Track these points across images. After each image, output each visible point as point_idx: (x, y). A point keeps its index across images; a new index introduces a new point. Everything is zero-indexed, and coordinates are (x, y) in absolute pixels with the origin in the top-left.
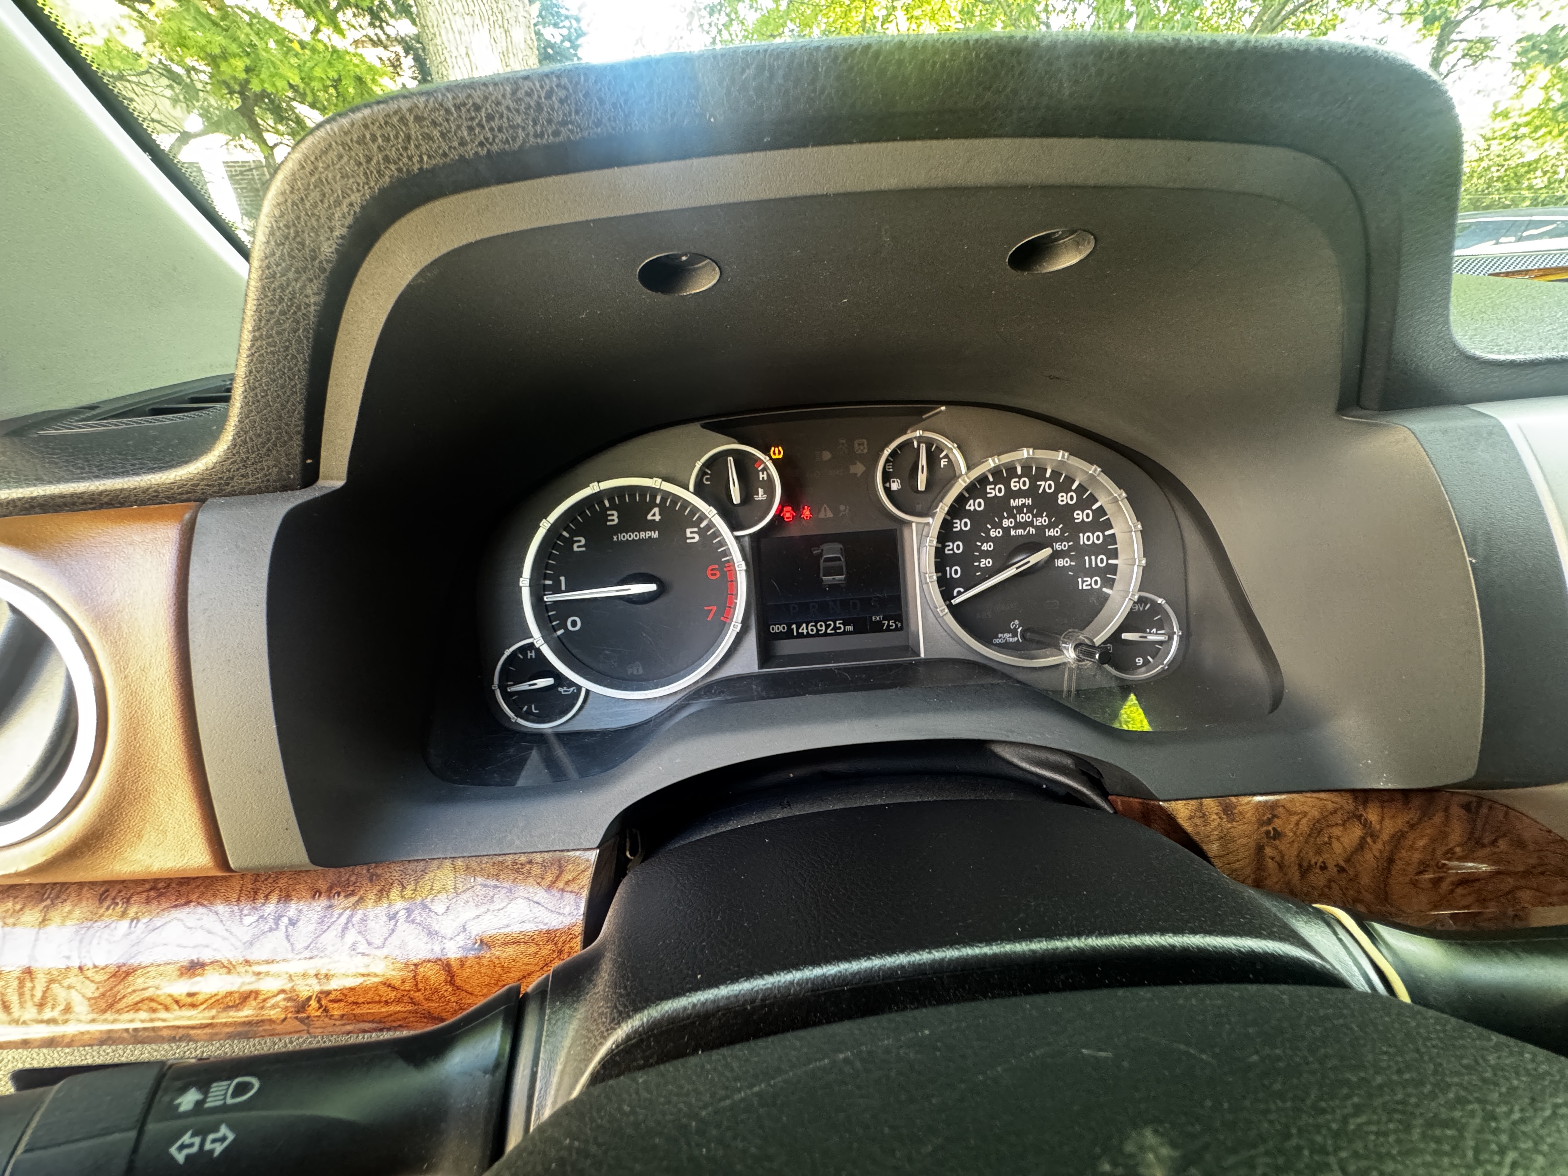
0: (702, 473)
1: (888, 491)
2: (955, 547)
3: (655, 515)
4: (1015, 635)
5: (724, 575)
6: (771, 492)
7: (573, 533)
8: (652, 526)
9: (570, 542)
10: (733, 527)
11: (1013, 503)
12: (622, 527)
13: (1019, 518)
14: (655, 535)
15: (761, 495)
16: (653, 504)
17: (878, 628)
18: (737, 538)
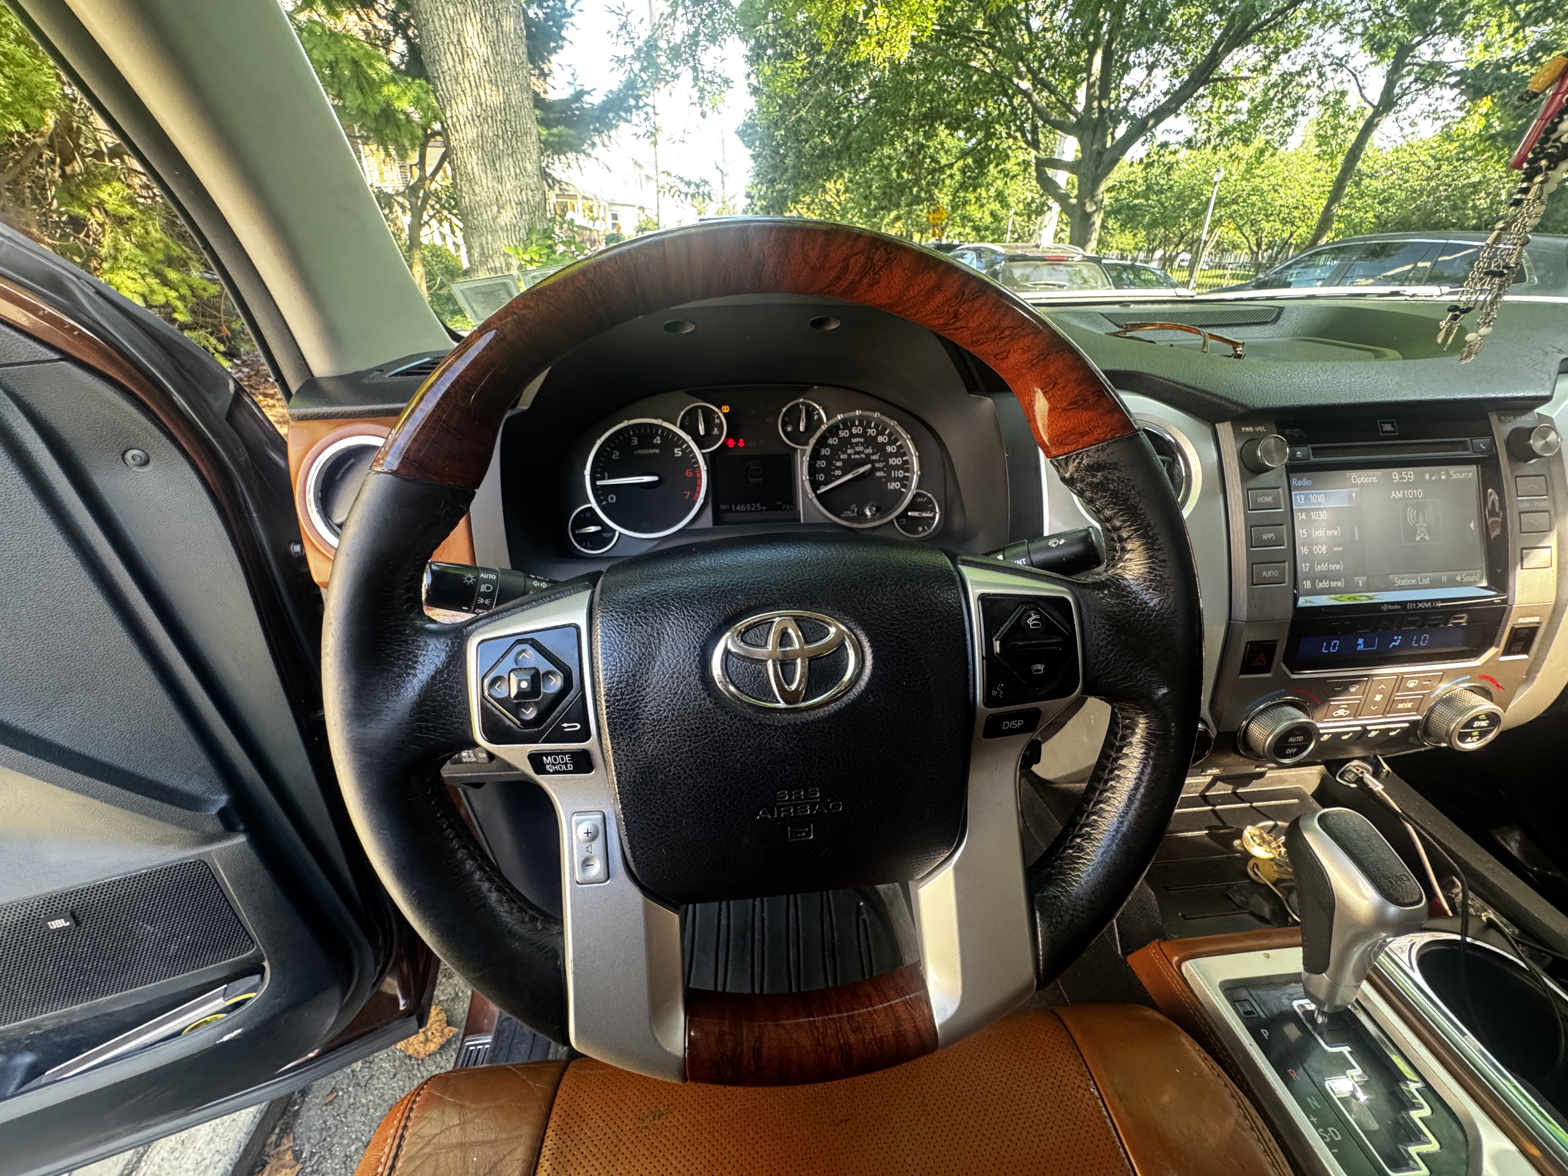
0: (684, 418)
1: (785, 432)
2: (822, 464)
3: (658, 440)
4: (853, 511)
5: (695, 474)
6: (721, 430)
7: (613, 449)
8: (656, 446)
9: (611, 454)
10: (700, 448)
11: (854, 440)
12: (640, 446)
13: (857, 449)
14: (657, 451)
15: (716, 431)
16: (657, 435)
17: (780, 508)
18: (703, 454)
